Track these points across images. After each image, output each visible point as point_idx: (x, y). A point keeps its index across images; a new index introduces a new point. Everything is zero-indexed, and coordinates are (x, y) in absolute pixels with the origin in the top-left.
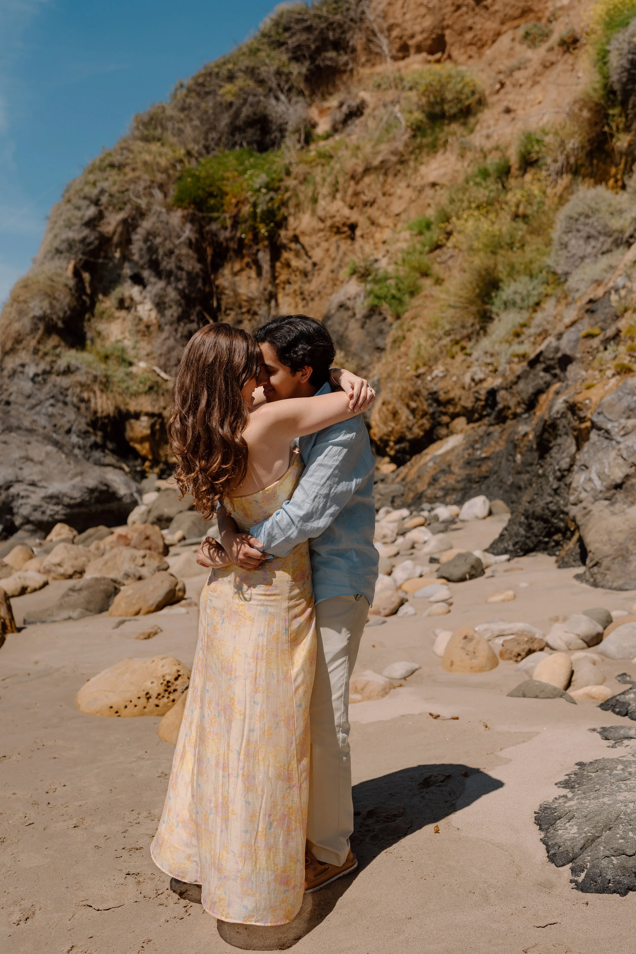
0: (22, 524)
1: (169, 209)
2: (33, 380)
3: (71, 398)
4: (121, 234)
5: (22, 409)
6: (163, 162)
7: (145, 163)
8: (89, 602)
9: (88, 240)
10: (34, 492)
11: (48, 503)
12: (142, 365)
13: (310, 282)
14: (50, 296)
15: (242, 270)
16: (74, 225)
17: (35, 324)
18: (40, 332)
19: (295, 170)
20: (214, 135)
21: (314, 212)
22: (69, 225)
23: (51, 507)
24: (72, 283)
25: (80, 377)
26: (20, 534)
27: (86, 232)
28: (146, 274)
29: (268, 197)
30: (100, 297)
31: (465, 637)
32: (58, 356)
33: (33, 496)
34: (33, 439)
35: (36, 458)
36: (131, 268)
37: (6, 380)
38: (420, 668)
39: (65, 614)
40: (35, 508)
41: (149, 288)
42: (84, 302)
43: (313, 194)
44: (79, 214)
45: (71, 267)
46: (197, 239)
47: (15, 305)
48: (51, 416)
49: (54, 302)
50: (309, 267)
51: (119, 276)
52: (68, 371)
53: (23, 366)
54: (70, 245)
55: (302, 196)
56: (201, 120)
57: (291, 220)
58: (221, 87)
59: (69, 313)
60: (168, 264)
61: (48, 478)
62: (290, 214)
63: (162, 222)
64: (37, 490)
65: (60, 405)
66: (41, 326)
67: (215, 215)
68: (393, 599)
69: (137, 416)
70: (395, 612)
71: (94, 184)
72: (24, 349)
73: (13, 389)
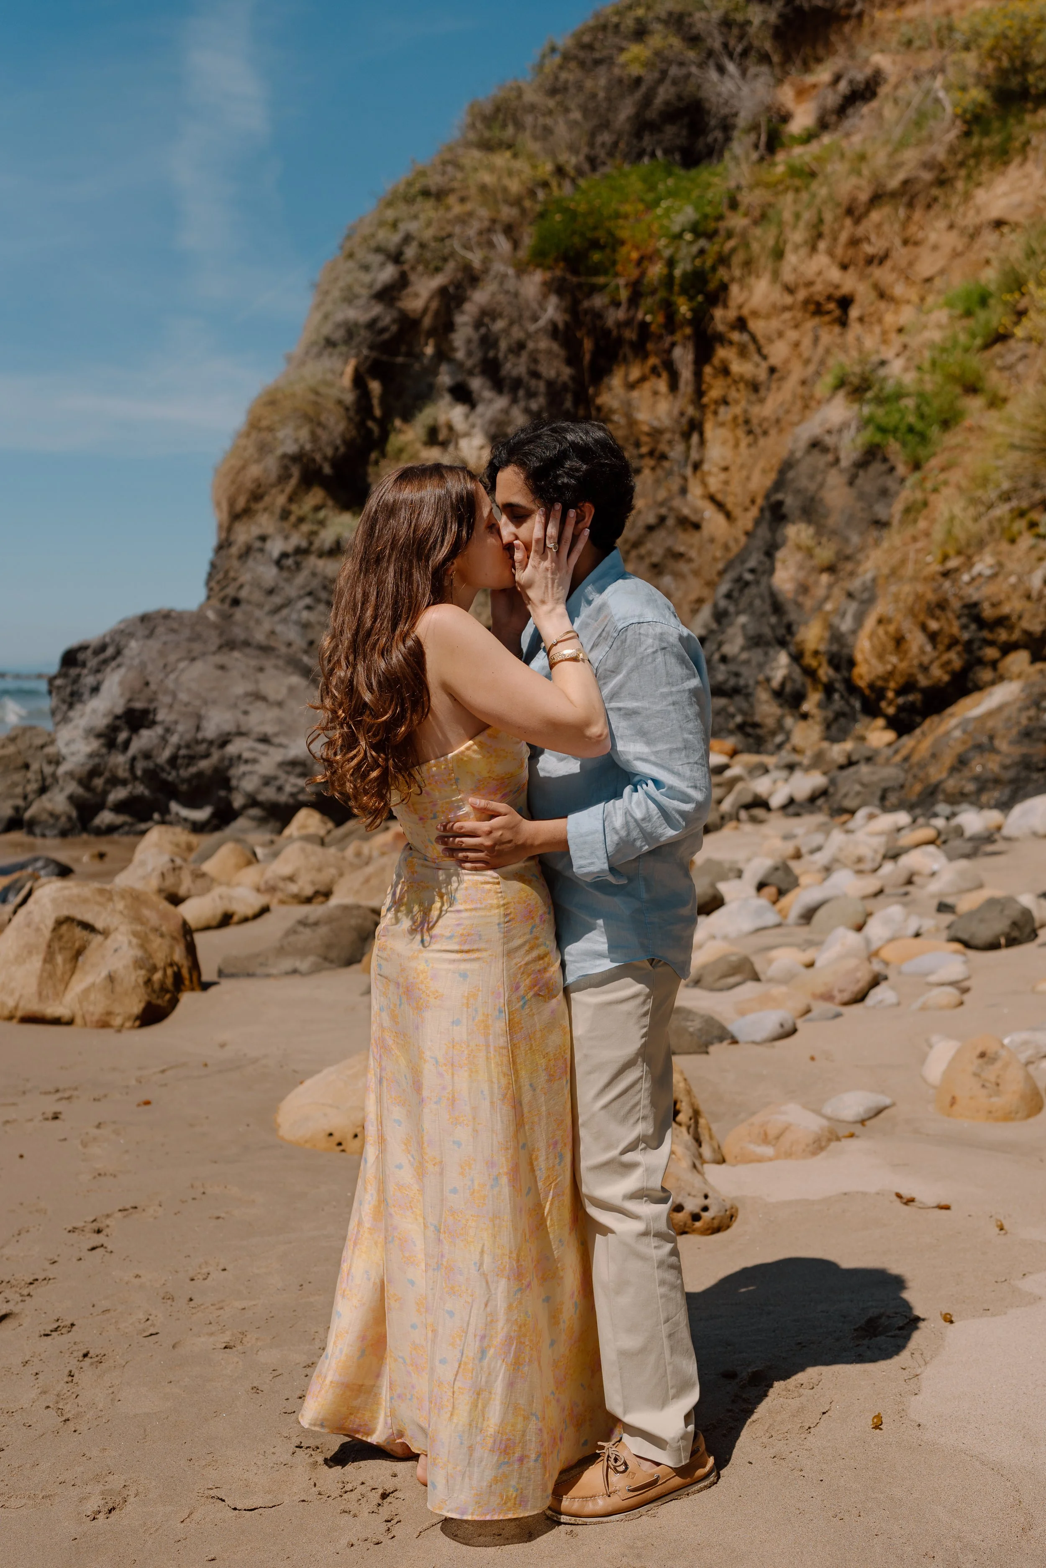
0: (245, 807)
1: (521, 270)
2: (278, 563)
4: (437, 313)
5: (258, 613)
6: (514, 186)
7: (483, 189)
8: (329, 946)
9: (381, 324)
10: (265, 754)
11: (288, 773)
13: (762, 401)
14: (313, 420)
15: (643, 379)
16: (357, 297)
17: (286, 468)
18: (293, 482)
19: (746, 198)
20: (606, 137)
21: (776, 275)
22: (349, 298)
23: (293, 780)
24: (349, 398)
26: (241, 823)
27: (377, 309)
28: (476, 383)
29: (695, 249)
30: (398, 423)
31: (982, 1055)
32: (322, 523)
33: (264, 760)
34: (269, 663)
35: (272, 696)
36: (452, 374)
37: (235, 563)
38: (893, 1105)
39: (287, 964)
40: (267, 781)
41: (480, 409)
42: (370, 431)
43: (777, 242)
44: (367, 278)
45: (349, 370)
46: (566, 324)
47: (254, 435)
48: (306, 626)
49: (319, 431)
50: (762, 375)
51: (431, 387)
52: (337, 550)
53: (263, 538)
54: (351, 331)
55: (755, 247)
56: (585, 110)
57: (735, 289)
58: (622, 50)
59: (342, 449)
60: (515, 367)
61: (289, 730)
62: (733, 280)
63: (507, 292)
64: (271, 750)
65: (322, 607)
66: (296, 471)
67: (601, 280)
68: (859, 975)
70: (860, 998)
71: (395, 225)
72: (265, 509)
73: (246, 577)
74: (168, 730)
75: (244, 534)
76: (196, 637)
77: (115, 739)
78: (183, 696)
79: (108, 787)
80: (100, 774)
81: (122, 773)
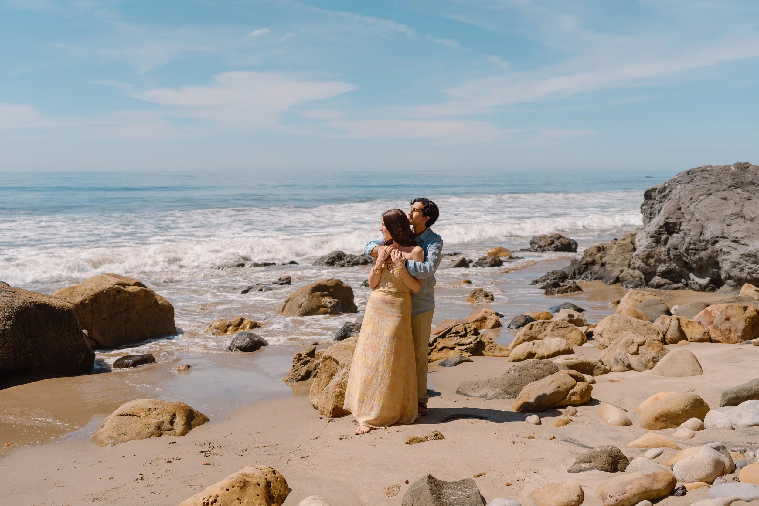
0: (726, 279)
26: (725, 287)
35: (749, 215)
40: (735, 265)
61: (752, 236)
74: (685, 234)
77: (660, 238)
78: (697, 216)
79: (657, 264)
80: (653, 258)
81: (663, 257)
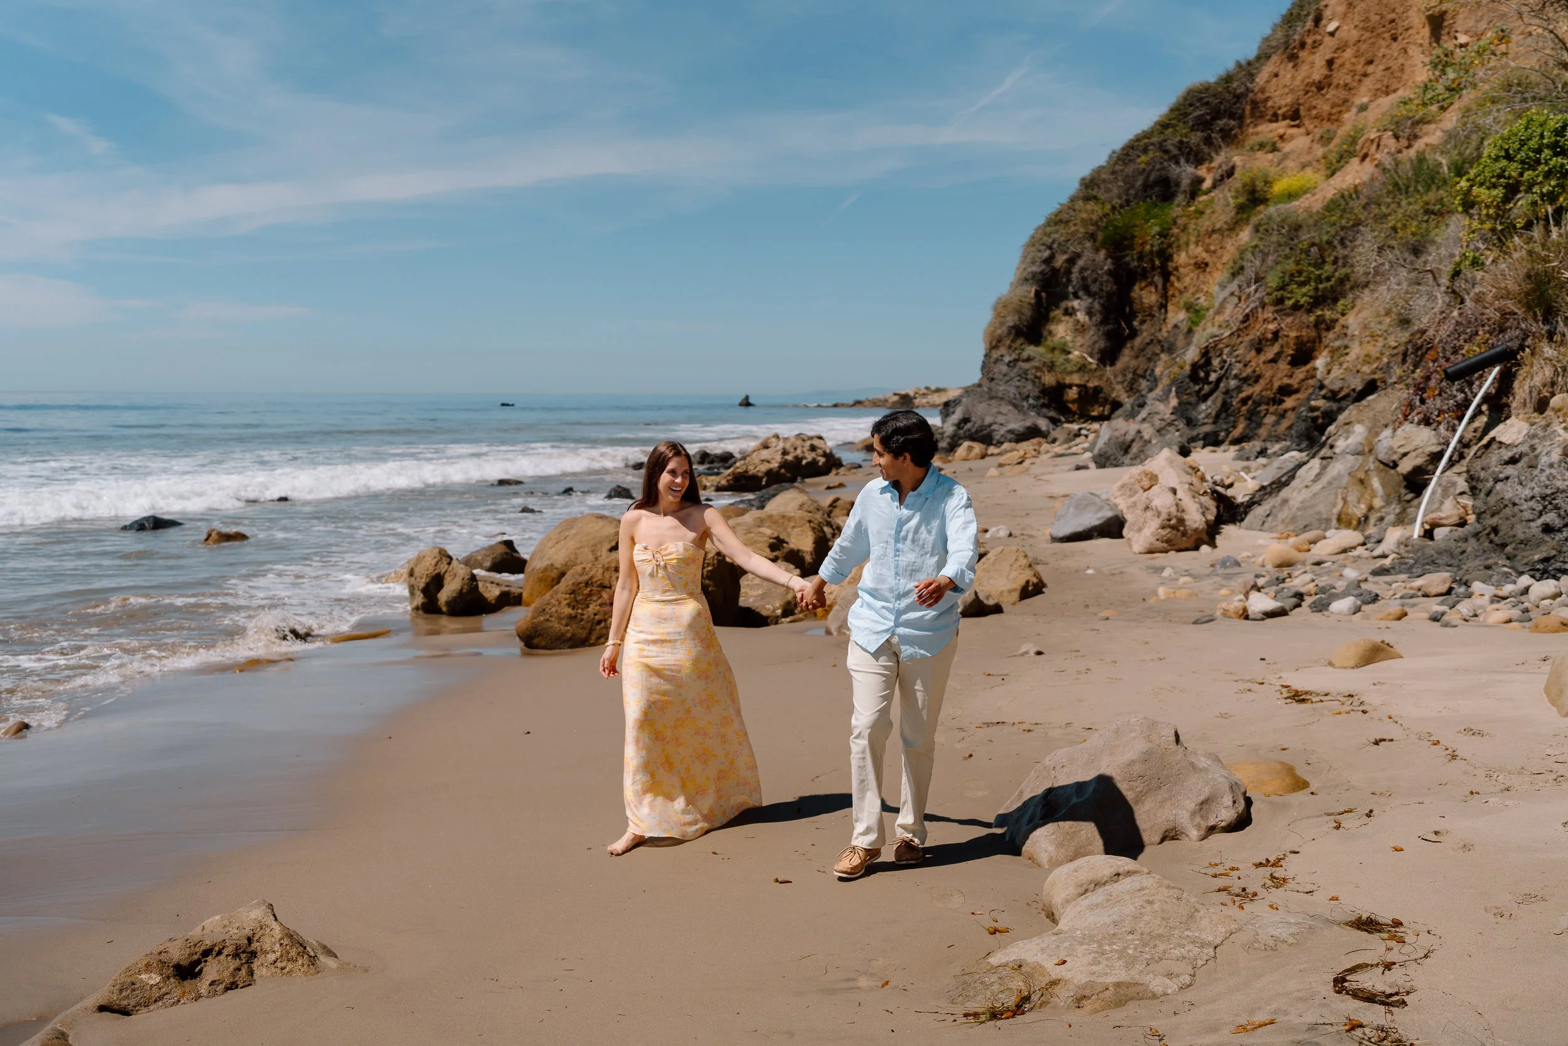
1: (1097, 250)
2: (1008, 365)
3: (1030, 377)
4: (1065, 268)
5: (1001, 384)
6: (1095, 217)
7: (1083, 220)
9: (1045, 272)
10: (1001, 427)
12: (1077, 353)
14: (1020, 312)
15: (1145, 287)
16: (1036, 262)
17: (1010, 330)
18: (1013, 335)
19: (1180, 221)
20: (1132, 192)
21: (1187, 252)
22: (1033, 263)
24: (1033, 301)
25: (1035, 363)
27: (1044, 267)
28: (1081, 293)
29: (1161, 241)
30: (1053, 309)
32: (1023, 350)
33: (1001, 429)
34: (1003, 403)
36: (1073, 289)
37: (992, 365)
40: (1002, 435)
41: (1083, 302)
42: (1042, 313)
43: (1187, 240)
44: (1039, 255)
45: (1033, 290)
46: (1114, 269)
47: (998, 318)
48: (1018, 387)
49: (1022, 316)
50: (1184, 287)
51: (1065, 295)
52: (1028, 359)
53: (1002, 356)
54: (1034, 275)
55: (1181, 241)
56: (1124, 181)
57: (1175, 256)
58: (1139, 156)
59: (1031, 322)
60: (1094, 288)
61: (1008, 422)
62: (1173, 253)
63: (1091, 260)
64: (1003, 427)
65: (1023, 380)
66: (1013, 331)
67: (1127, 252)
69: (1070, 386)
71: (1050, 233)
72: (1003, 346)
73: (996, 370)
74: (975, 423)
75: (995, 354)
76: (981, 396)
77: (960, 425)
78: (979, 413)
